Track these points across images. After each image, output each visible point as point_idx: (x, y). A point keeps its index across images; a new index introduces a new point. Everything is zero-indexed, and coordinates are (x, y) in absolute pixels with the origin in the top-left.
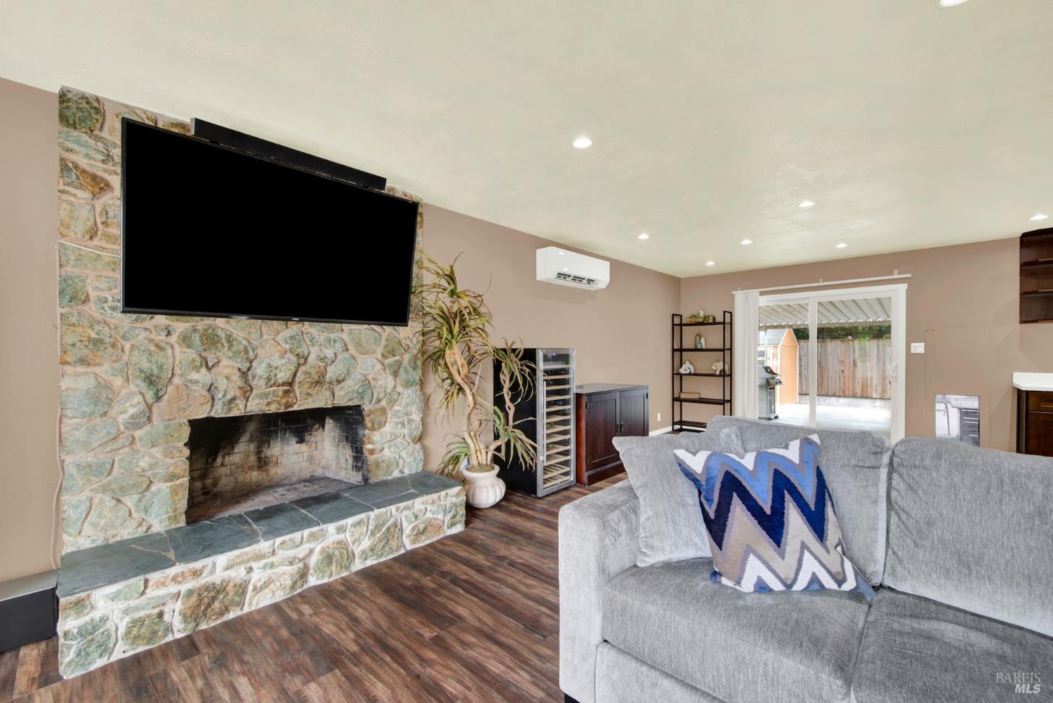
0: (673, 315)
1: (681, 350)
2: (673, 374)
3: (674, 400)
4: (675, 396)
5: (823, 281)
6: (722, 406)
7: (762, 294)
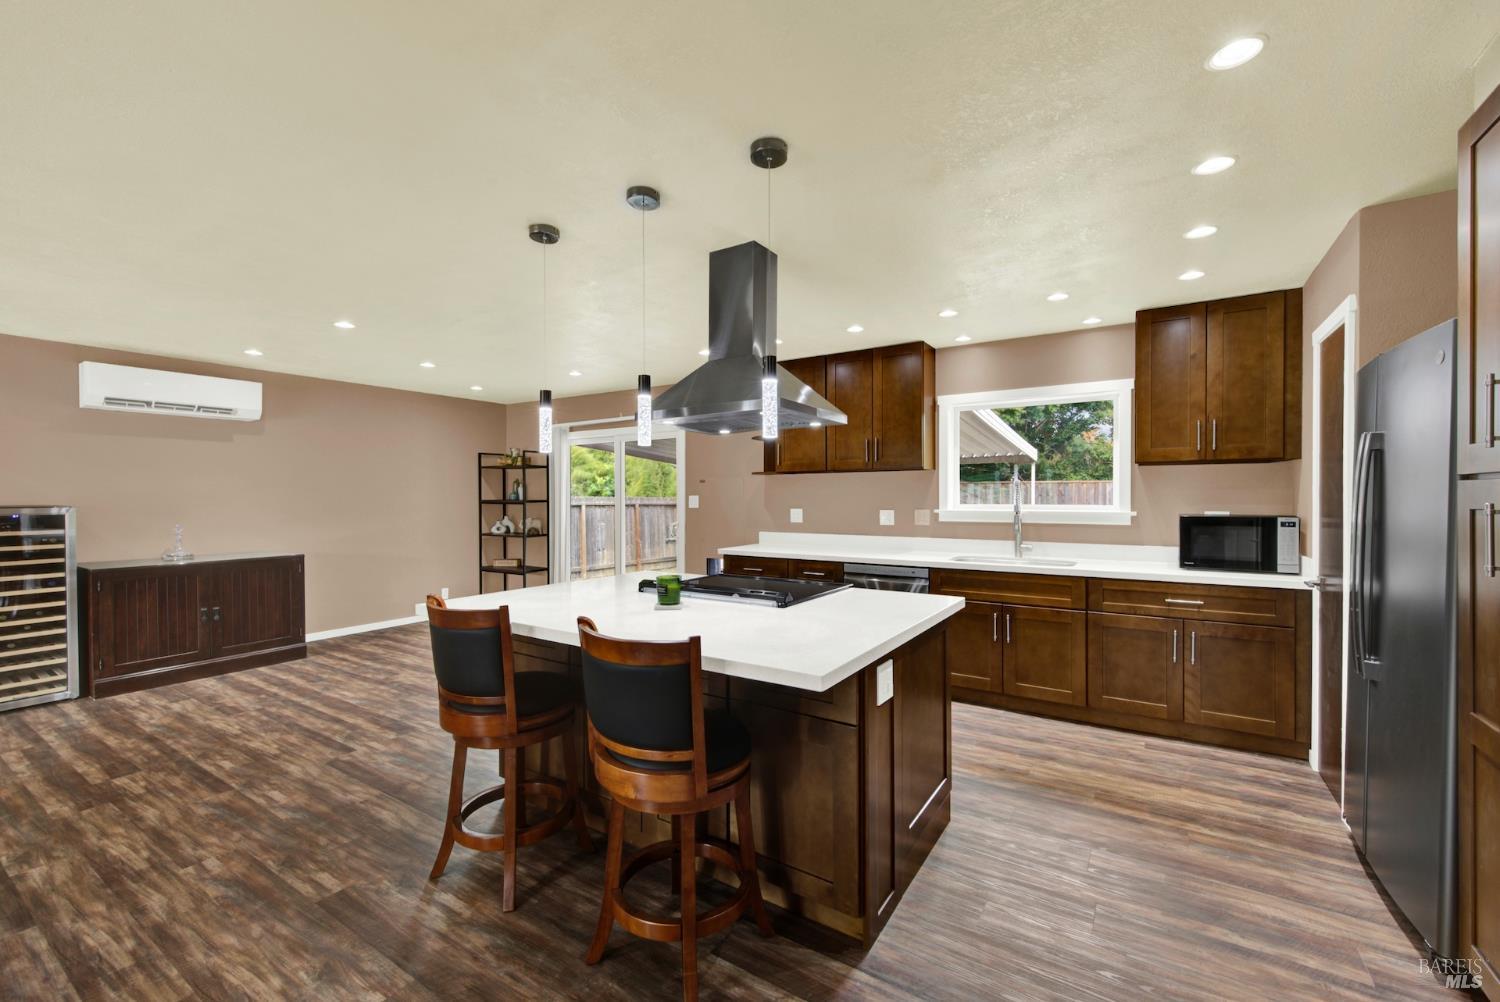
0: (480, 455)
1: (504, 503)
2: (481, 535)
3: (482, 569)
4: (484, 564)
5: (624, 416)
6: (522, 577)
7: (572, 429)
